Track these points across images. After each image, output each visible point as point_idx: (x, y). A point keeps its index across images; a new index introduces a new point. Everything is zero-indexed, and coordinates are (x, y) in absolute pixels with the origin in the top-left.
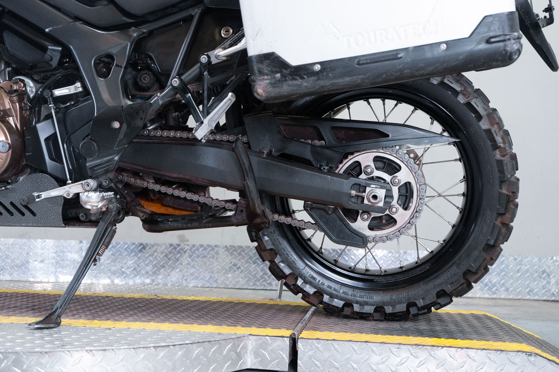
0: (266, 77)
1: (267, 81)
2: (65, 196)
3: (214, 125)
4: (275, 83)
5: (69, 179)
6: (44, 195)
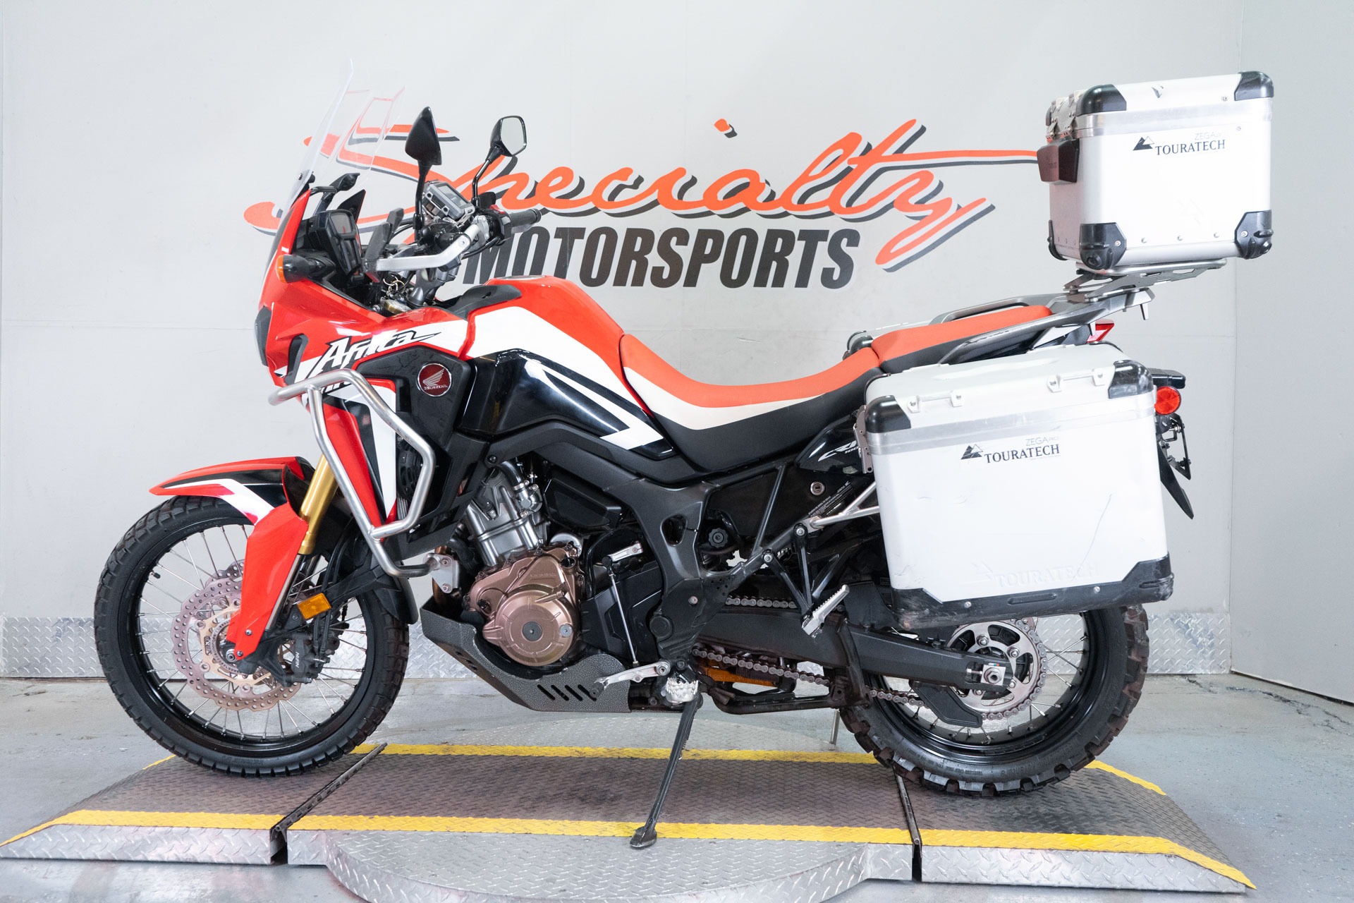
0: (914, 613)
1: (917, 616)
2: (634, 680)
3: (824, 618)
4: (923, 619)
5: (635, 660)
6: (611, 680)
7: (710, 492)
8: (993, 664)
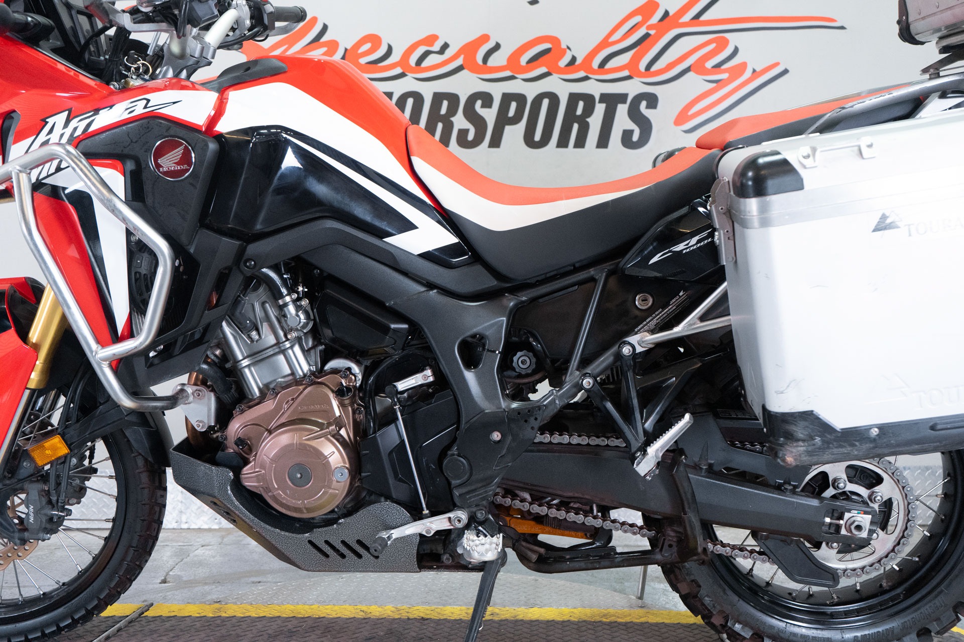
0: (801, 443)
1: (805, 448)
2: (424, 533)
4: (813, 451)
5: (425, 509)
6: (396, 533)
7: (516, 305)
8: (856, 512)
